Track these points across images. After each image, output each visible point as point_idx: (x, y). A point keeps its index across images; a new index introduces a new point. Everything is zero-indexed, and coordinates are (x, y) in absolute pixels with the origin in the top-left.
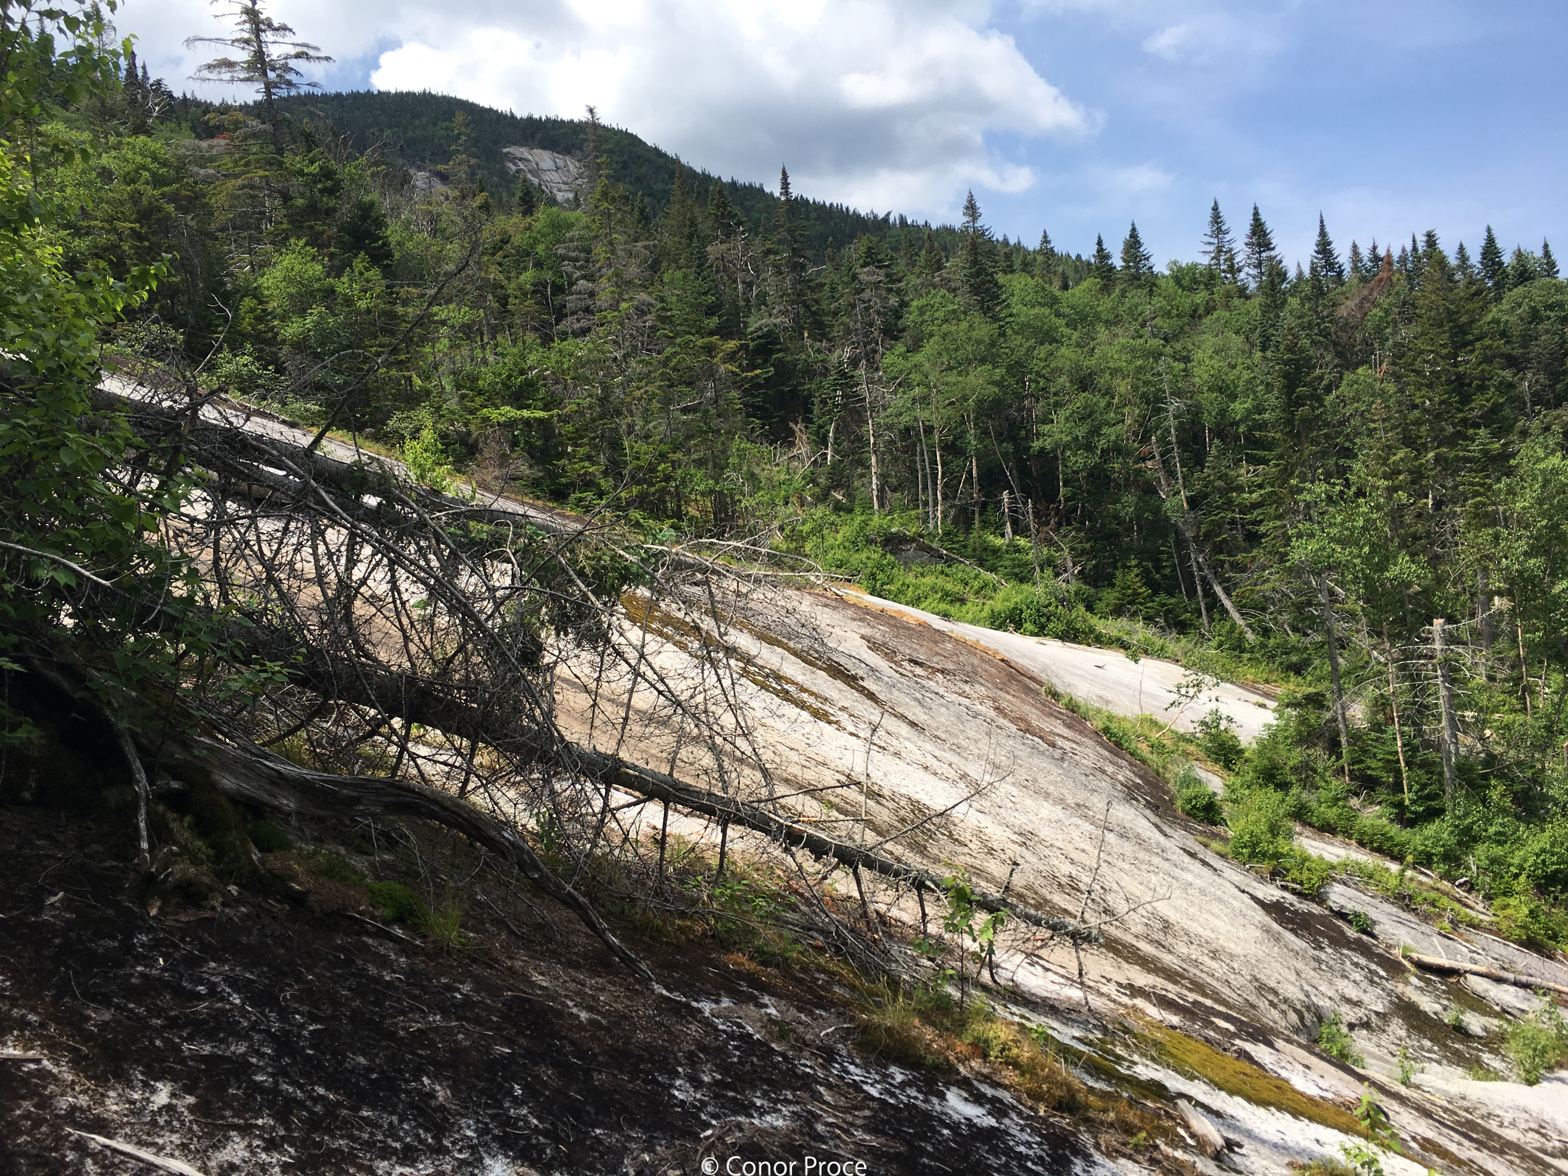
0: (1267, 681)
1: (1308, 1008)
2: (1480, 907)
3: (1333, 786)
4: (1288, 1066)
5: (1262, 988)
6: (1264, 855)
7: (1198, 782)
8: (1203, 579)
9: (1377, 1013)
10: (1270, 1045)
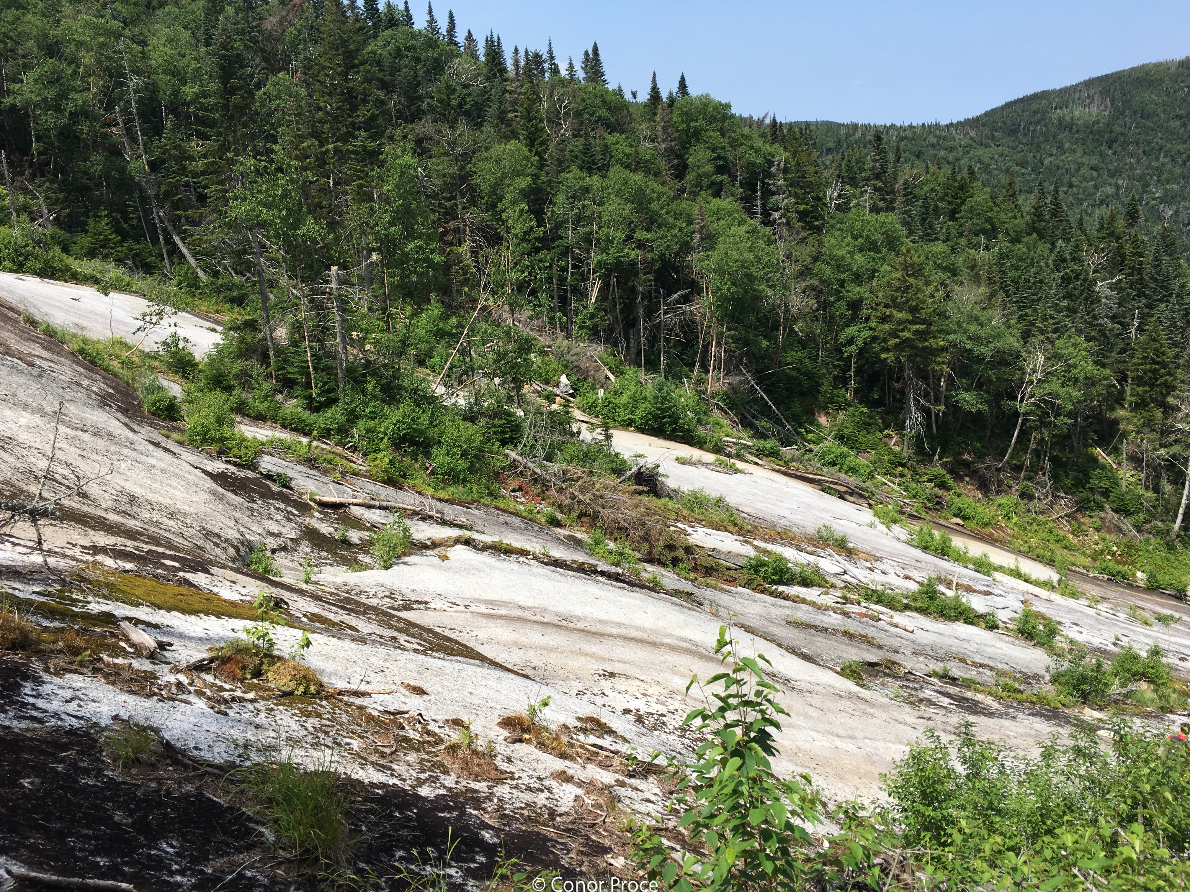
0: (217, 312)
1: (242, 543)
2: (360, 462)
3: (264, 387)
4: (219, 584)
5: (208, 534)
6: (213, 439)
7: (160, 389)
8: (164, 230)
9: (291, 539)
10: (207, 572)
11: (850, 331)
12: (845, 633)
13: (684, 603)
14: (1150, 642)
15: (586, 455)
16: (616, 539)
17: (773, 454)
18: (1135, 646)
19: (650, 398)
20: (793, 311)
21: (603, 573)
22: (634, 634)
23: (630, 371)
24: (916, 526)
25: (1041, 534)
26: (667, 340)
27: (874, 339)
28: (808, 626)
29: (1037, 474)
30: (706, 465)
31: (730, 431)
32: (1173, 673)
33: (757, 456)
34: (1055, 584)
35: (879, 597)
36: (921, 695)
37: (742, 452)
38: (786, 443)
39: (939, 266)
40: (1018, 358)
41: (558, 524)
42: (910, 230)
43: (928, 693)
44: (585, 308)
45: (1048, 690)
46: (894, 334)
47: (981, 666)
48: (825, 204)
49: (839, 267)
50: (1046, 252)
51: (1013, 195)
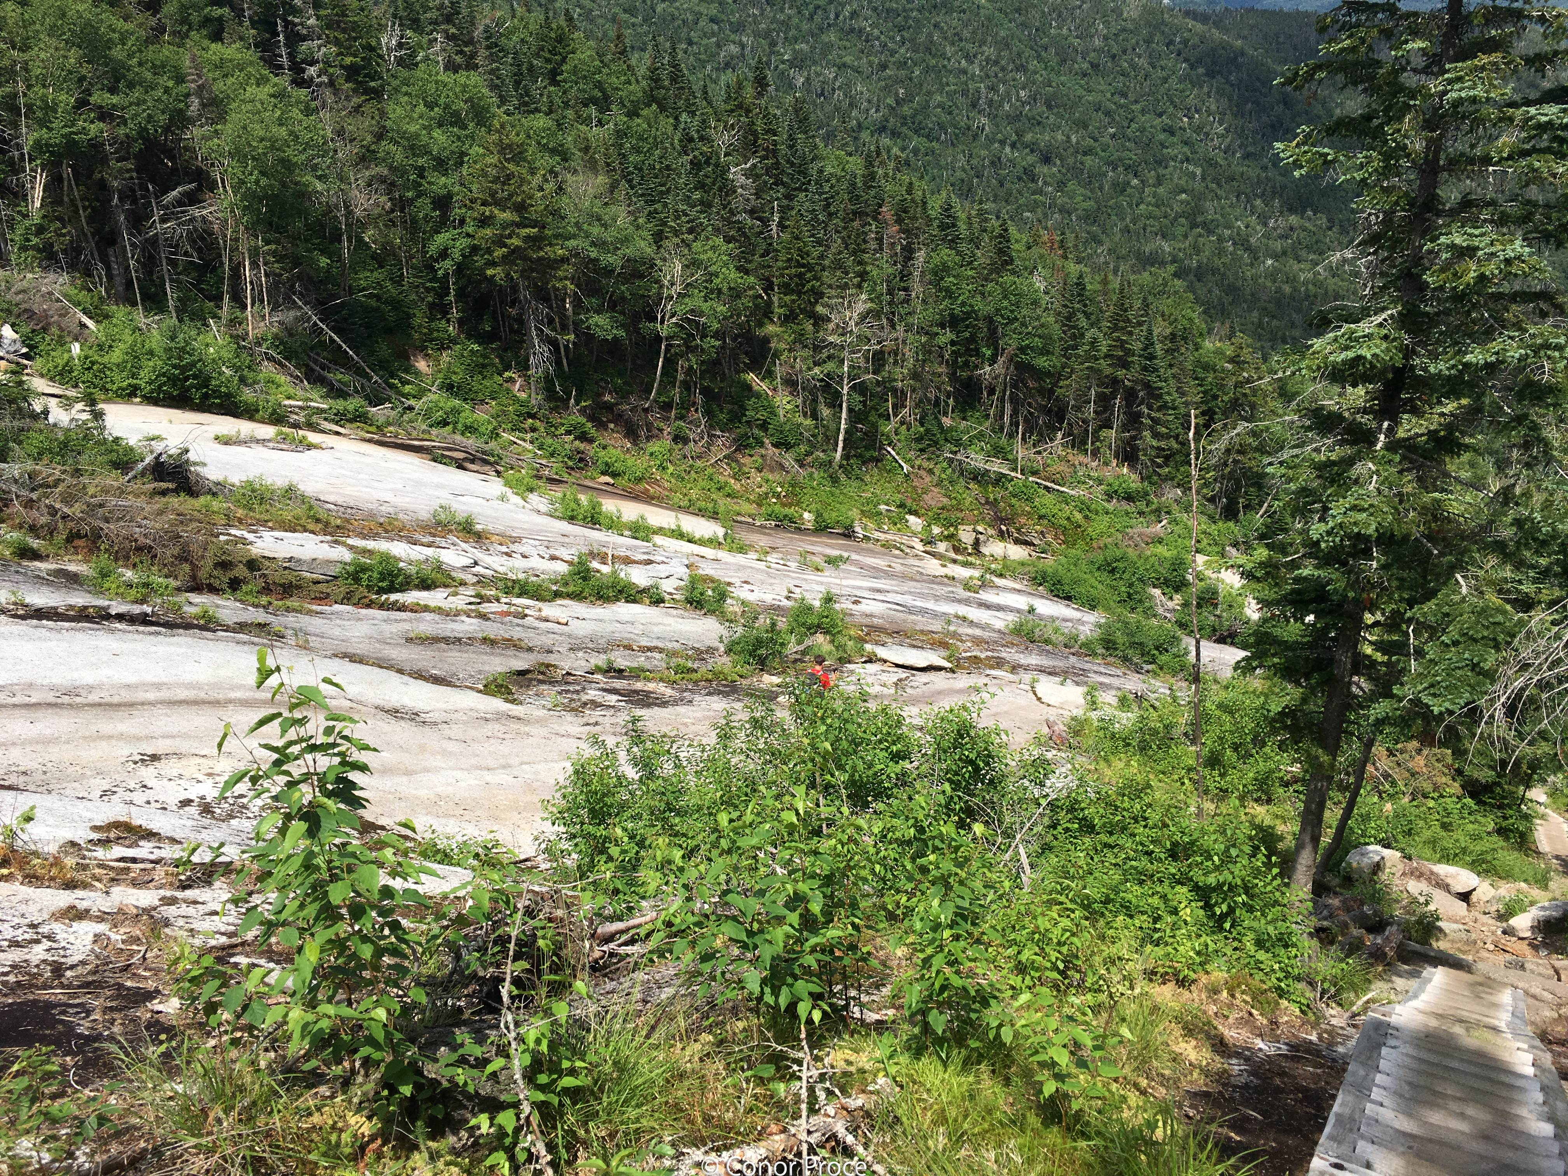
11: (442, 239)
12: (485, 640)
13: (256, 640)
14: (822, 589)
15: (65, 445)
16: (135, 566)
17: (359, 418)
18: (808, 596)
19: (158, 351)
20: (358, 212)
21: (120, 617)
22: (182, 694)
23: (120, 312)
24: (558, 493)
25: (702, 483)
26: (173, 263)
27: (475, 249)
28: (436, 640)
29: (689, 410)
30: (262, 442)
31: (291, 391)
32: (848, 619)
33: (337, 423)
34: (721, 540)
35: (522, 587)
36: (584, 698)
37: (314, 419)
38: (376, 401)
39: (544, 148)
40: (652, 267)
41: (35, 555)
42: (500, 96)
43: (592, 694)
44: (26, 216)
45: (723, 662)
46: (500, 242)
47: (649, 649)
48: (381, 57)
49: (414, 148)
50: (670, 129)
51: (623, 52)
